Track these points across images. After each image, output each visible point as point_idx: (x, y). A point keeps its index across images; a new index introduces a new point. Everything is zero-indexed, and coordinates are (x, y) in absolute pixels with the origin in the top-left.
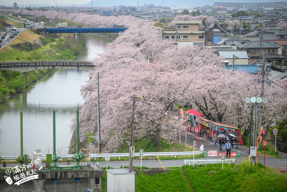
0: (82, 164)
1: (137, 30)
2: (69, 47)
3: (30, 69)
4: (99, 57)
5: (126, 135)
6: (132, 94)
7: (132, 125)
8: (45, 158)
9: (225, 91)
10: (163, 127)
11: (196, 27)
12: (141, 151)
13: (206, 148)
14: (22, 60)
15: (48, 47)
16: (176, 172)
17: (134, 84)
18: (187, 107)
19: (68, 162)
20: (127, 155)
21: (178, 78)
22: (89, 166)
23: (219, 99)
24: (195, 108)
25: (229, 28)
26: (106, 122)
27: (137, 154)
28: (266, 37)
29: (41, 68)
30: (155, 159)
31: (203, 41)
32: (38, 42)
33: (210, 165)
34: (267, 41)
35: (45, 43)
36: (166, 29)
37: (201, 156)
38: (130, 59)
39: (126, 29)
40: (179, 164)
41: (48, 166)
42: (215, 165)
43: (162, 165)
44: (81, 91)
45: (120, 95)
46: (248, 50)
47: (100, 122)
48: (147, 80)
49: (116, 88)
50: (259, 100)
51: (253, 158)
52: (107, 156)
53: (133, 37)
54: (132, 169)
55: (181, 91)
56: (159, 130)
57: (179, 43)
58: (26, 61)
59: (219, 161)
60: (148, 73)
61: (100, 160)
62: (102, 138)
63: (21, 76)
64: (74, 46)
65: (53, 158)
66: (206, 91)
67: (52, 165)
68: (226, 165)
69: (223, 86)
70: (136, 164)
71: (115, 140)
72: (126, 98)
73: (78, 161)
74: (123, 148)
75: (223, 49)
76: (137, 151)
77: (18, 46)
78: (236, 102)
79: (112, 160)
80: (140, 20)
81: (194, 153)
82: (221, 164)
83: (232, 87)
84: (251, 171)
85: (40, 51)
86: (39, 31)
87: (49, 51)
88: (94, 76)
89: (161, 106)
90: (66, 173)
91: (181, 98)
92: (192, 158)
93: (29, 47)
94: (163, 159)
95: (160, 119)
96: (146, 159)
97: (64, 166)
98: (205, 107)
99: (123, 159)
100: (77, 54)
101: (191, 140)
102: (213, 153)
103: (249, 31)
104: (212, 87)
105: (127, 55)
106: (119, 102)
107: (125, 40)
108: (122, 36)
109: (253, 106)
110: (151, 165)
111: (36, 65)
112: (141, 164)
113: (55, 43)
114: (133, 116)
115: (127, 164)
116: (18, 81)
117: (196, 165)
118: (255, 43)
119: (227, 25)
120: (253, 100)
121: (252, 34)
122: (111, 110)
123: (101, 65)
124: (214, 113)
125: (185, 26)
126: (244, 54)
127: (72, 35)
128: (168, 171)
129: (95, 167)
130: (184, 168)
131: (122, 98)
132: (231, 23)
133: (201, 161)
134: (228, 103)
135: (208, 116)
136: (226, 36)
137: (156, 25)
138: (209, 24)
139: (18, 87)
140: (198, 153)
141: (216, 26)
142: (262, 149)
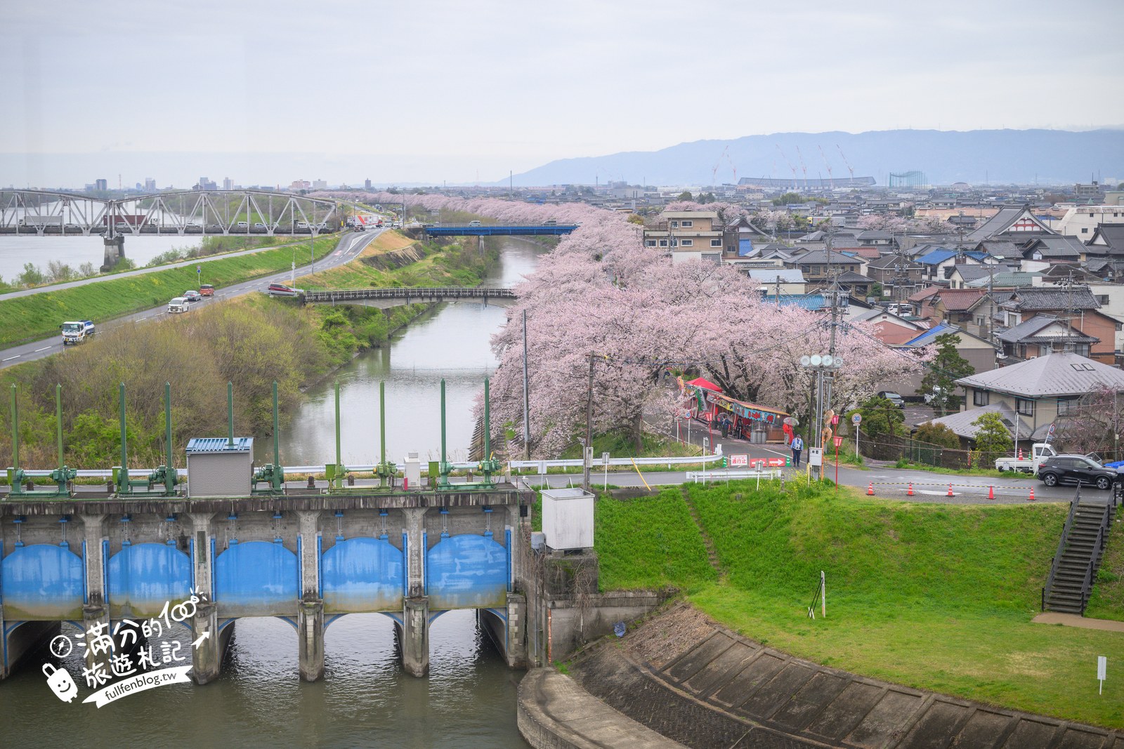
0: (495, 479)
1: (596, 230)
2: (467, 261)
3: (396, 303)
4: (525, 280)
5: (577, 425)
6: (589, 349)
7: (588, 407)
8: (426, 469)
9: (762, 344)
10: (646, 411)
11: (707, 225)
12: (606, 455)
13: (727, 450)
14: (380, 287)
15: (428, 262)
16: (671, 495)
17: (592, 331)
18: (691, 373)
19: (470, 475)
20: (580, 463)
21: (676, 319)
22: (507, 483)
23: (751, 358)
24: (706, 375)
25: (770, 226)
26: (539, 402)
27: (598, 462)
28: (838, 243)
29: (417, 301)
30: (631, 470)
31: (719, 250)
32: (411, 253)
33: (735, 483)
34: (841, 251)
35: (423, 255)
36: (651, 228)
37: (718, 466)
38: (583, 285)
39: (575, 228)
40: (676, 481)
41: (432, 484)
42: (743, 482)
43: (645, 482)
44: (492, 343)
45: (566, 352)
46: (805, 267)
47: (527, 401)
48: (615, 324)
49: (558, 338)
50: (828, 361)
51: (816, 468)
52: (541, 465)
53: (588, 243)
54: (588, 489)
55: (680, 342)
56: (638, 417)
57: (675, 255)
58: (389, 288)
59: (752, 474)
60: (618, 310)
61: (529, 471)
62: (533, 432)
63: (380, 315)
64: (478, 260)
65: (441, 469)
66: (727, 344)
67: (440, 481)
68: (764, 482)
69: (759, 334)
70: (595, 480)
71: (556, 436)
72: (577, 357)
73: (488, 473)
74: (572, 449)
75: (758, 266)
76: (597, 456)
77: (373, 261)
78: (783, 364)
79: (551, 472)
80: (602, 212)
81: (705, 459)
82: (755, 480)
83: (776, 337)
84: (811, 494)
85: (414, 270)
86: (412, 233)
87: (432, 270)
88: (516, 317)
89: (643, 373)
90: (465, 495)
91: (679, 356)
92: (700, 469)
93: (394, 262)
94: (646, 470)
95: (641, 395)
96: (614, 470)
97: (462, 483)
98: (724, 373)
99: (571, 471)
100: (483, 275)
101: (698, 436)
102: (741, 459)
103: (805, 232)
104: (736, 337)
105: (577, 276)
106: (564, 364)
107: (572, 248)
108: (567, 241)
109: (816, 371)
110: (624, 482)
111: (407, 296)
112: (605, 480)
113: (442, 255)
114: (590, 390)
115: (580, 480)
116: (373, 325)
117: (708, 483)
118: (817, 253)
119: (764, 221)
120: (816, 360)
121: (812, 236)
122: (549, 378)
123: (528, 296)
124: (741, 384)
125: (687, 222)
126: (797, 275)
127: (474, 238)
128: (655, 492)
129: (520, 485)
130: (685, 487)
131: (569, 357)
132: (773, 216)
133: (718, 475)
134: (768, 366)
135: (731, 391)
136: (762, 241)
137: (632, 221)
138: (730, 219)
139: (374, 336)
140: (712, 459)
141: (743, 223)
142: (831, 452)
